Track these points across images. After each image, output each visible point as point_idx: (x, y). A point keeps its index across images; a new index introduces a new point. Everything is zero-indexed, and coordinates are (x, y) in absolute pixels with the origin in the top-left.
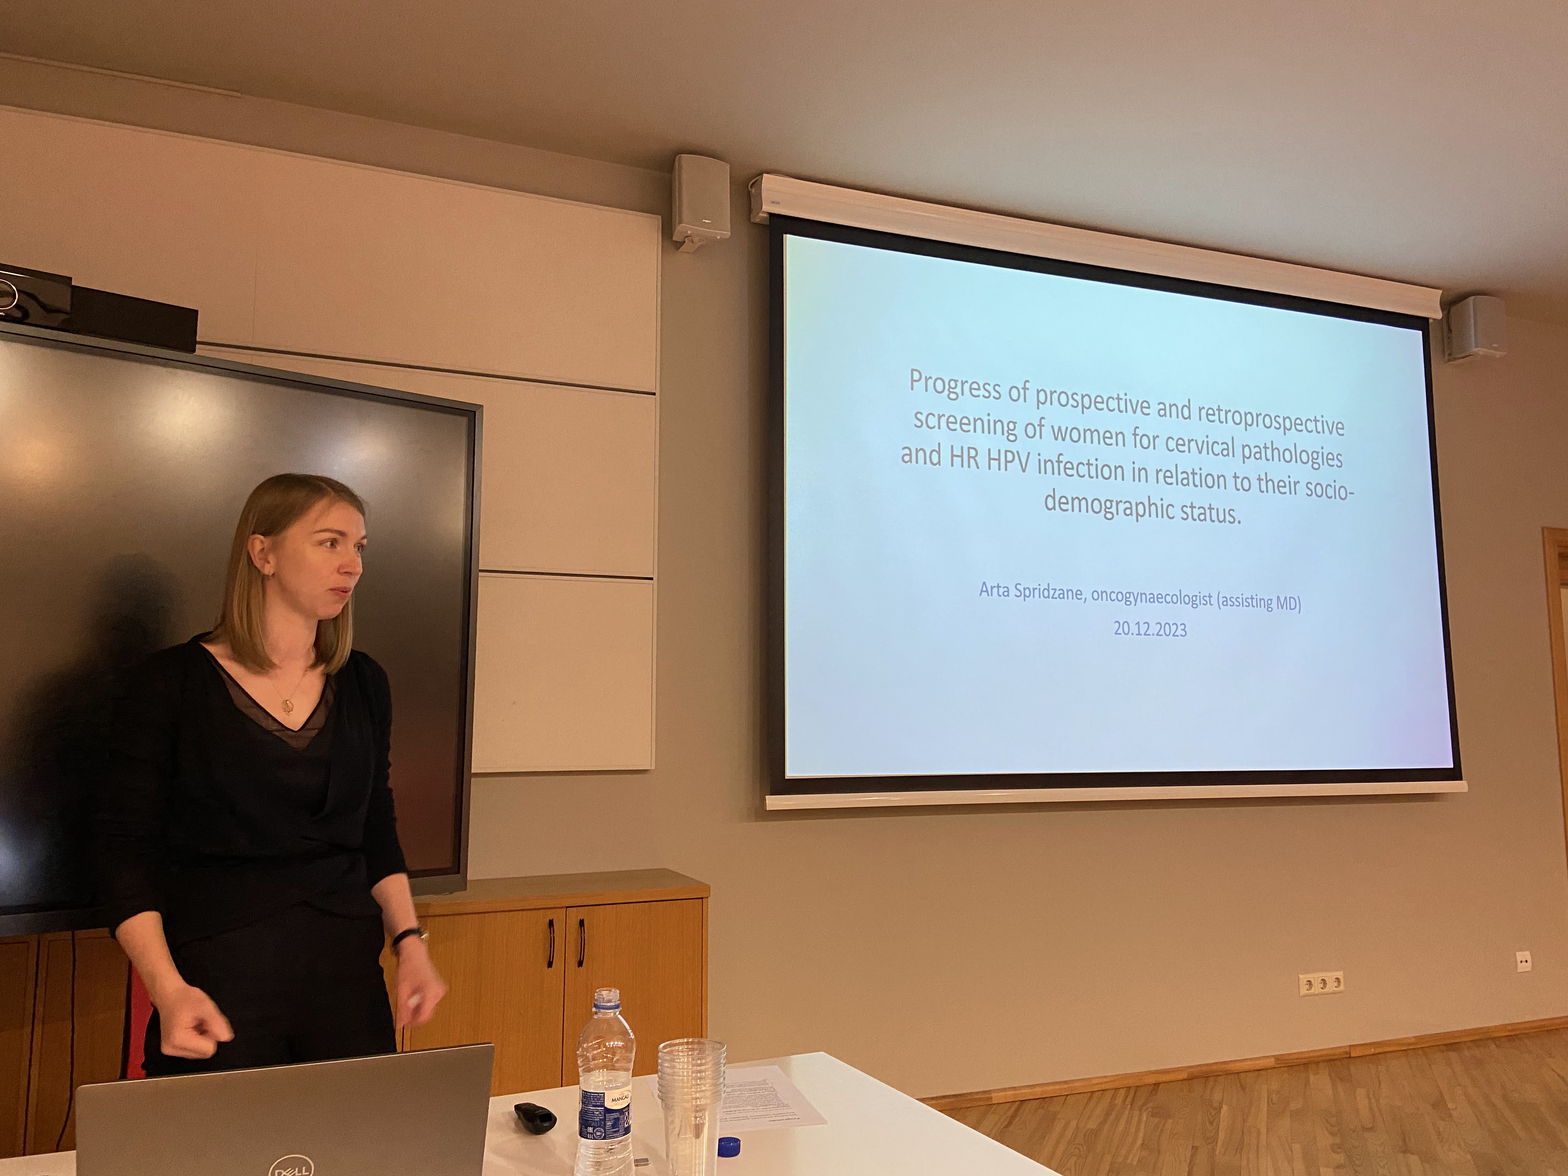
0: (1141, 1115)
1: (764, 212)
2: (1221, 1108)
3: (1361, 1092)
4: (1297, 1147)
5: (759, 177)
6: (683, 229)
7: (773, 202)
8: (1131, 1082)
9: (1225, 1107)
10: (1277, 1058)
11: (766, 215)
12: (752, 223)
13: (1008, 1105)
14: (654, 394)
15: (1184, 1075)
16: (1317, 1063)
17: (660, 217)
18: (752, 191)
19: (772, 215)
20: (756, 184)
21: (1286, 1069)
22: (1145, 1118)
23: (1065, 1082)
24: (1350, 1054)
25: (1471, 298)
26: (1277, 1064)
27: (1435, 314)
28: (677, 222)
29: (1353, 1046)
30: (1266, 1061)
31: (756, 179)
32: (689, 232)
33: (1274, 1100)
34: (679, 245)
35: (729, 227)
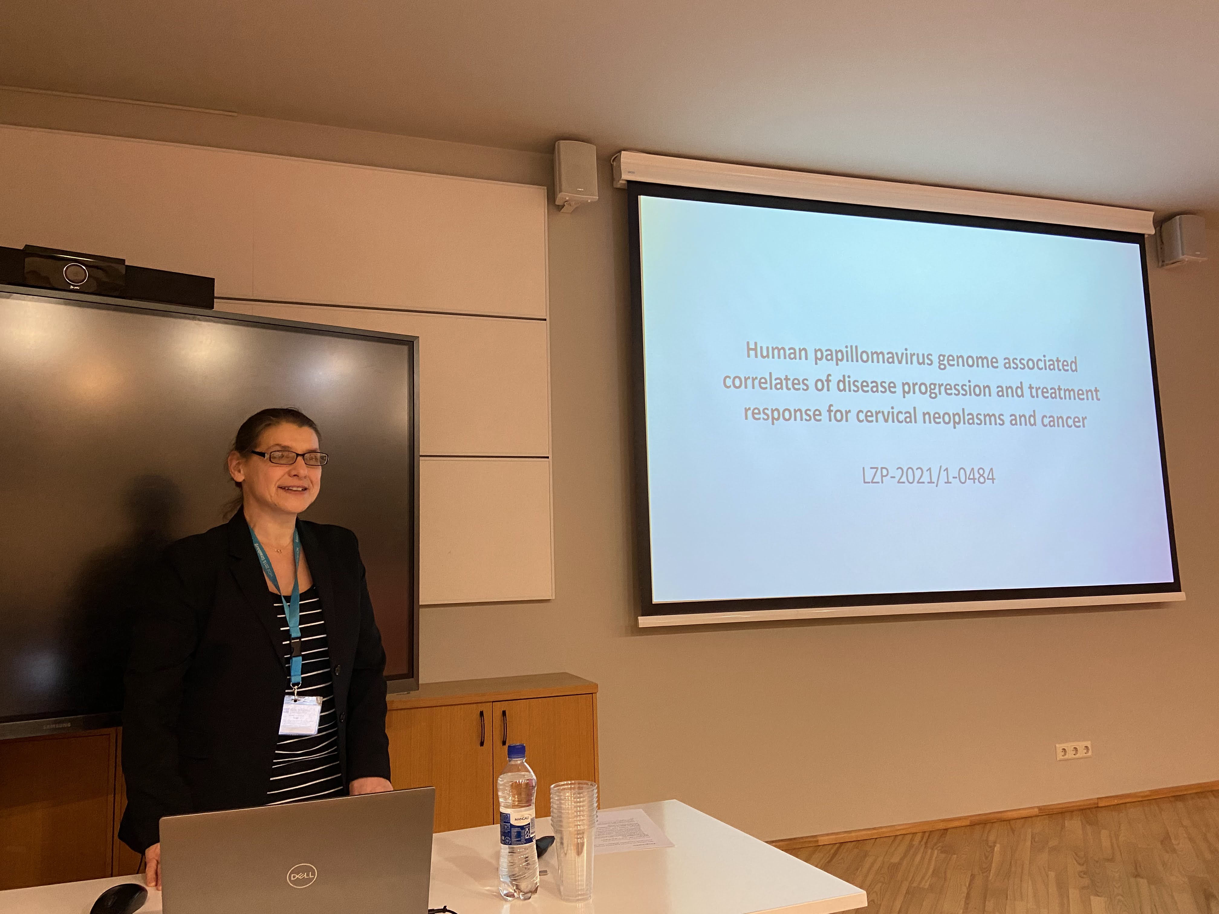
0: (932, 854)
1: (622, 180)
2: (995, 846)
3: (1104, 833)
4: (1052, 874)
5: (619, 154)
6: (562, 196)
7: (629, 172)
8: (926, 828)
9: (998, 846)
10: (1040, 808)
11: (624, 182)
12: (615, 188)
13: (830, 847)
14: (545, 320)
15: (968, 823)
16: (1072, 812)
17: (546, 188)
18: (614, 164)
19: (629, 182)
20: (616, 158)
21: (1047, 816)
22: (935, 853)
23: (874, 829)
24: (1098, 804)
25: (1178, 217)
26: (1040, 813)
27: (1149, 230)
28: (558, 192)
29: (1100, 798)
30: (1031, 810)
31: (617, 155)
32: (567, 198)
33: (1036, 839)
34: (561, 207)
35: (597, 193)
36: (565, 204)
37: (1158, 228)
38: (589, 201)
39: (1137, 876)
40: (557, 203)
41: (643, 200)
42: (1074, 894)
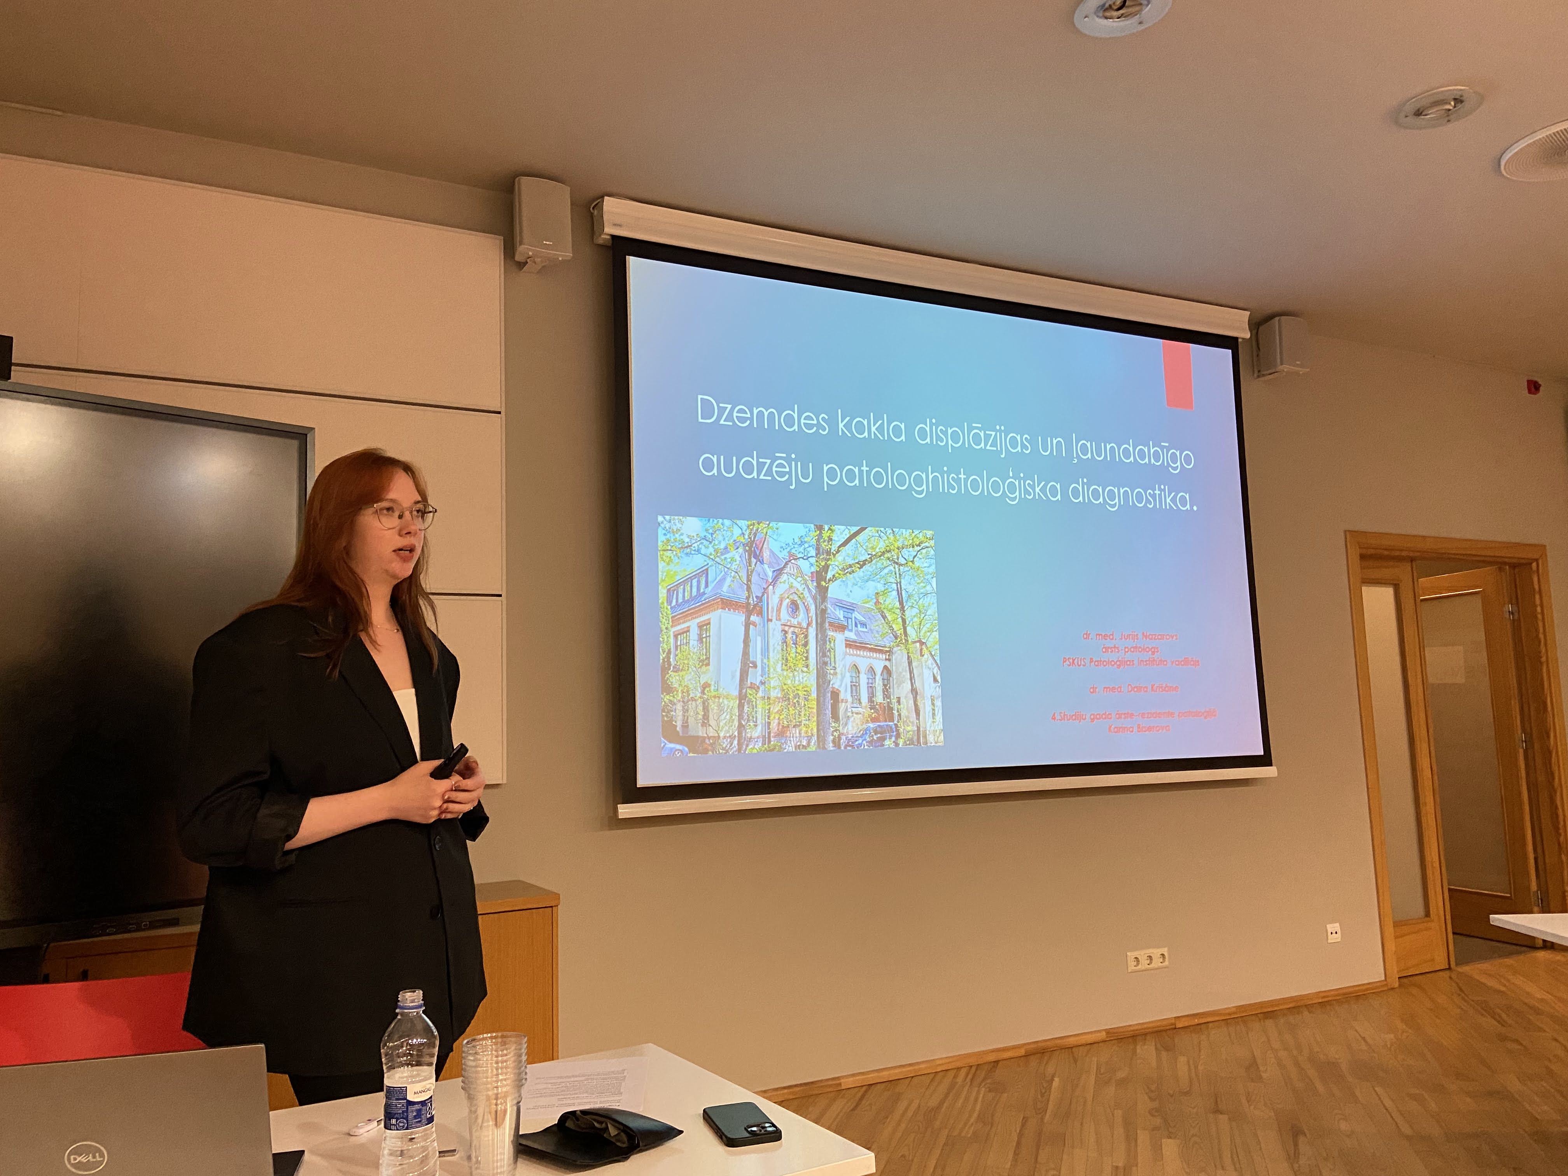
0: (978, 1092)
1: (606, 234)
2: (1052, 1080)
3: (1182, 1060)
4: (1119, 1113)
5: (600, 199)
6: (523, 250)
7: (615, 225)
8: (973, 1061)
9: (1056, 1079)
10: (1108, 1032)
11: (609, 237)
12: (596, 244)
13: (857, 1090)
14: (499, 413)
15: (1022, 1052)
16: (1146, 1034)
17: (502, 238)
18: (594, 213)
19: (614, 237)
20: (598, 206)
21: (1116, 1041)
22: (982, 1092)
23: (910, 1065)
24: (1175, 1024)
25: (1277, 319)
26: (1107, 1037)
27: (1244, 334)
28: (518, 244)
29: (1178, 1017)
30: (1099, 1034)
31: (598, 201)
32: (530, 253)
33: (1102, 1071)
34: (521, 265)
35: (571, 250)
36: (528, 260)
37: (1254, 332)
38: (560, 259)
39: (1217, 1111)
40: (516, 259)
41: (634, 263)
42: (1143, 1137)
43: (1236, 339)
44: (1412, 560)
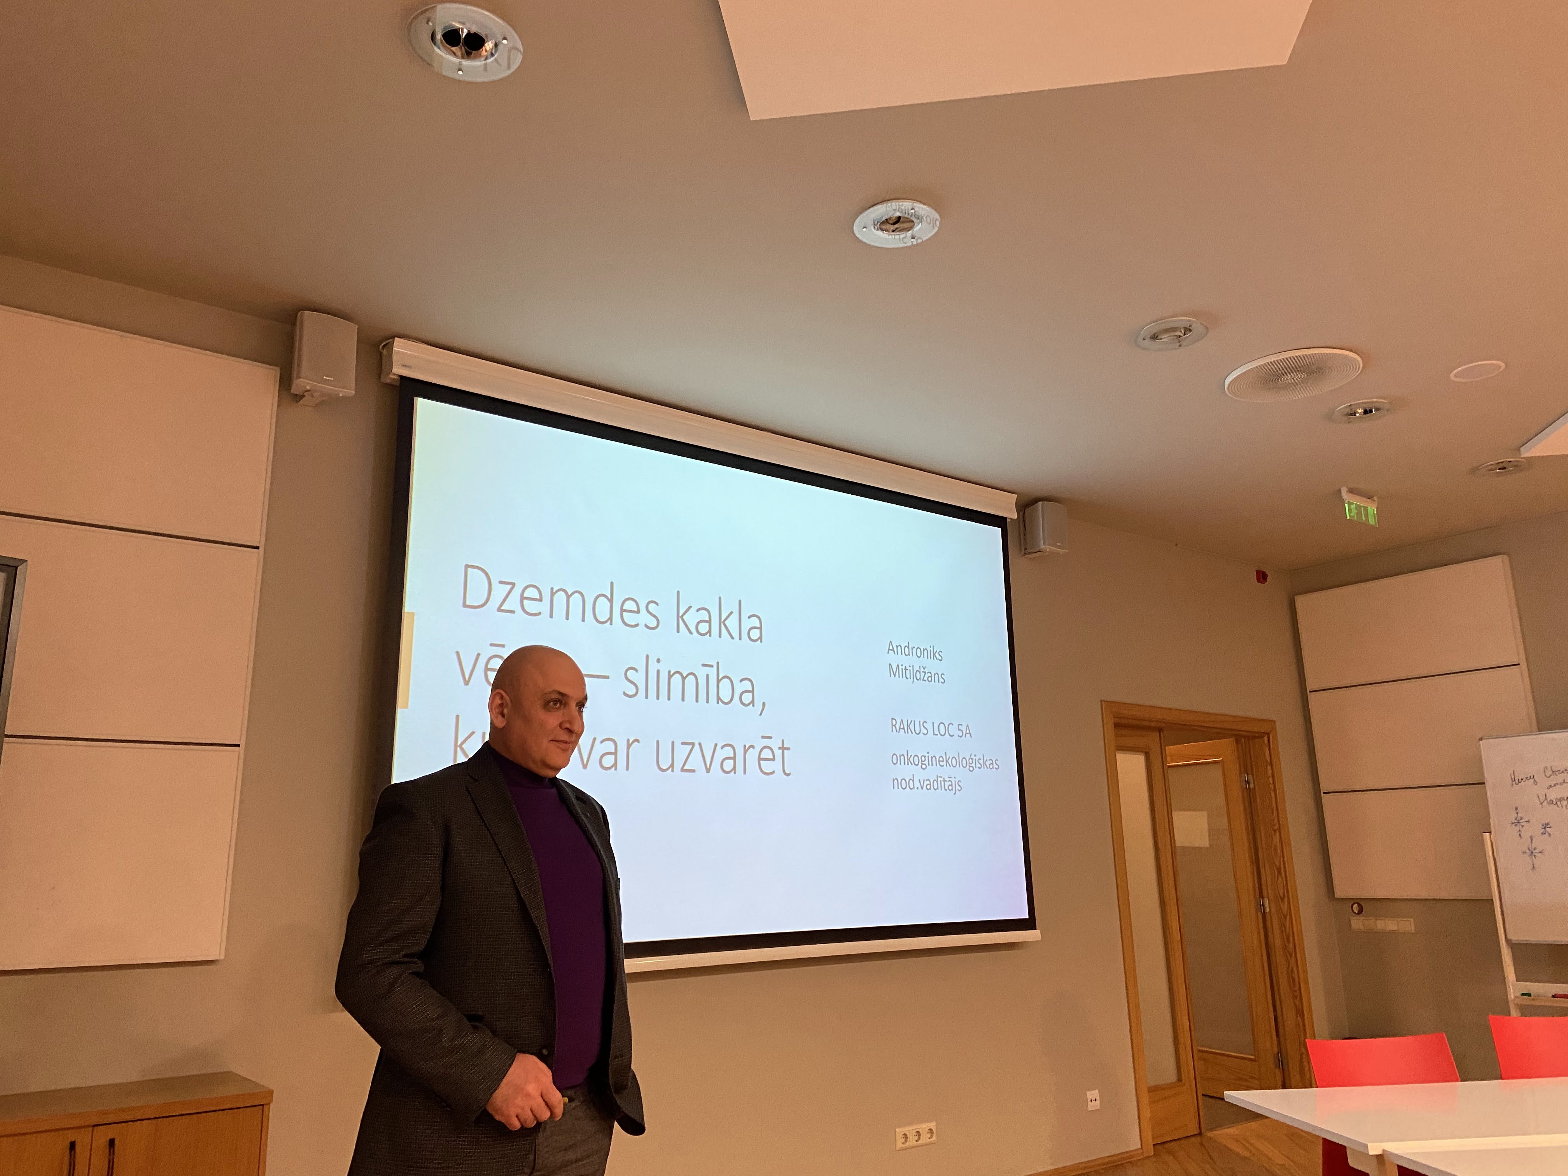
1: (394, 374)
5: (391, 340)
6: (301, 383)
7: (403, 366)
11: (395, 377)
12: (382, 383)
14: (257, 548)
17: (278, 369)
18: (383, 352)
19: (402, 378)
20: (387, 346)
25: (1040, 503)
27: (1012, 514)
28: (296, 377)
31: (388, 341)
32: (308, 388)
34: (298, 398)
35: (353, 386)
36: (305, 394)
37: (1021, 513)
38: (341, 395)
40: (292, 391)
41: (422, 405)
43: (1006, 519)
44: (1160, 730)
